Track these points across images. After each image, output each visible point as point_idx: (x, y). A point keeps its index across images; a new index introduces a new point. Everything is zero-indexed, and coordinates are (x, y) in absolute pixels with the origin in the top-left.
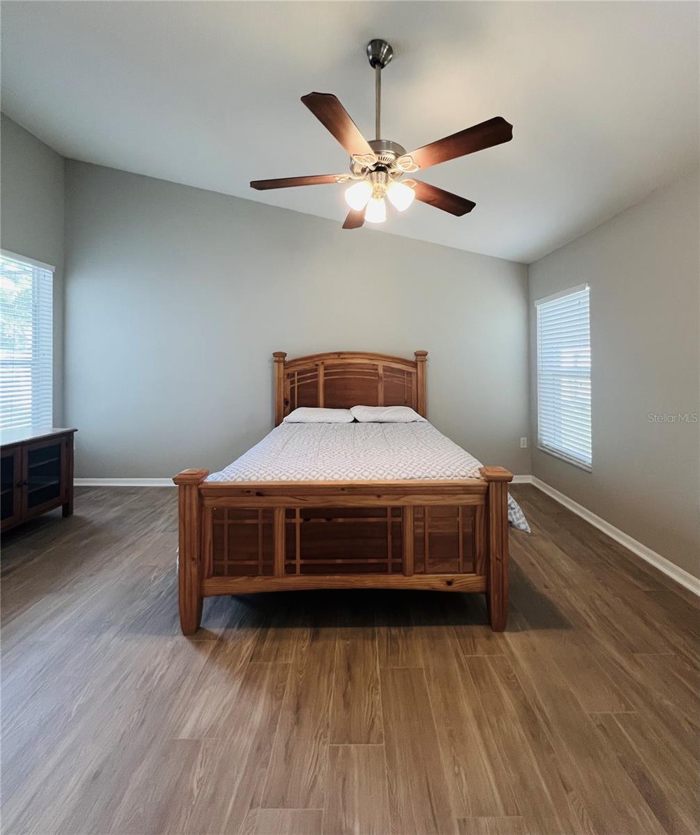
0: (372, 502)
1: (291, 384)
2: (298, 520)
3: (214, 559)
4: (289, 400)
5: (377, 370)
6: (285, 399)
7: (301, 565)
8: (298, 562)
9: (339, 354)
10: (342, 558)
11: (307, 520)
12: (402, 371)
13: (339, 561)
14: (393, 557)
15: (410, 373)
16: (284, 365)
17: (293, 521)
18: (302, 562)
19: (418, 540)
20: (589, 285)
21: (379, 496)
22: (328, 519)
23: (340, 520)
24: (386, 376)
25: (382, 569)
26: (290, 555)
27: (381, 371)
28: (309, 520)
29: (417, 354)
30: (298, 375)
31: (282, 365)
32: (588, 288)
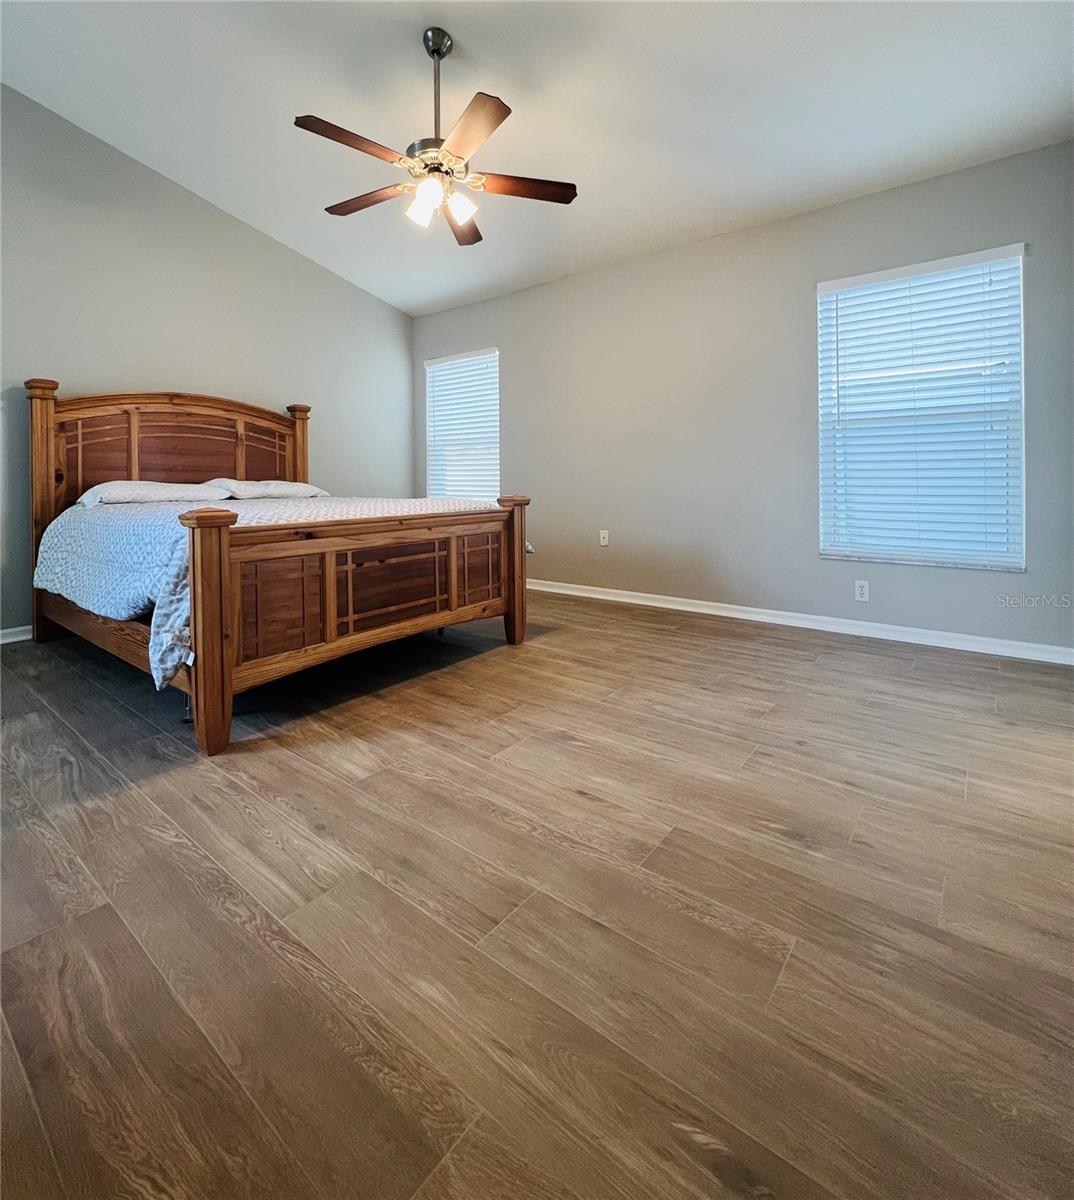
0: (423, 535)
1: (68, 443)
2: (350, 566)
3: (244, 639)
4: (65, 473)
5: (234, 427)
6: (56, 471)
7: (355, 622)
8: (352, 617)
9: (172, 397)
10: (396, 604)
11: (359, 565)
12: (270, 433)
13: (393, 608)
14: (441, 594)
15: (282, 437)
16: (55, 403)
17: (345, 568)
18: (356, 617)
19: (461, 572)
20: (499, 350)
21: (430, 529)
22: (382, 562)
23: (393, 561)
24: (249, 438)
25: (430, 609)
26: (342, 612)
27: (241, 429)
28: (361, 565)
29: (291, 409)
30: (83, 426)
31: (51, 404)
32: (497, 353)
